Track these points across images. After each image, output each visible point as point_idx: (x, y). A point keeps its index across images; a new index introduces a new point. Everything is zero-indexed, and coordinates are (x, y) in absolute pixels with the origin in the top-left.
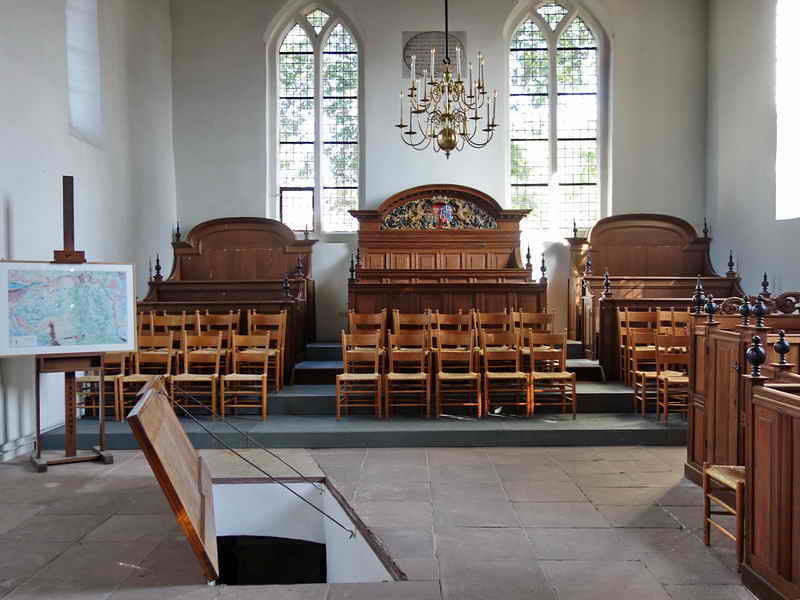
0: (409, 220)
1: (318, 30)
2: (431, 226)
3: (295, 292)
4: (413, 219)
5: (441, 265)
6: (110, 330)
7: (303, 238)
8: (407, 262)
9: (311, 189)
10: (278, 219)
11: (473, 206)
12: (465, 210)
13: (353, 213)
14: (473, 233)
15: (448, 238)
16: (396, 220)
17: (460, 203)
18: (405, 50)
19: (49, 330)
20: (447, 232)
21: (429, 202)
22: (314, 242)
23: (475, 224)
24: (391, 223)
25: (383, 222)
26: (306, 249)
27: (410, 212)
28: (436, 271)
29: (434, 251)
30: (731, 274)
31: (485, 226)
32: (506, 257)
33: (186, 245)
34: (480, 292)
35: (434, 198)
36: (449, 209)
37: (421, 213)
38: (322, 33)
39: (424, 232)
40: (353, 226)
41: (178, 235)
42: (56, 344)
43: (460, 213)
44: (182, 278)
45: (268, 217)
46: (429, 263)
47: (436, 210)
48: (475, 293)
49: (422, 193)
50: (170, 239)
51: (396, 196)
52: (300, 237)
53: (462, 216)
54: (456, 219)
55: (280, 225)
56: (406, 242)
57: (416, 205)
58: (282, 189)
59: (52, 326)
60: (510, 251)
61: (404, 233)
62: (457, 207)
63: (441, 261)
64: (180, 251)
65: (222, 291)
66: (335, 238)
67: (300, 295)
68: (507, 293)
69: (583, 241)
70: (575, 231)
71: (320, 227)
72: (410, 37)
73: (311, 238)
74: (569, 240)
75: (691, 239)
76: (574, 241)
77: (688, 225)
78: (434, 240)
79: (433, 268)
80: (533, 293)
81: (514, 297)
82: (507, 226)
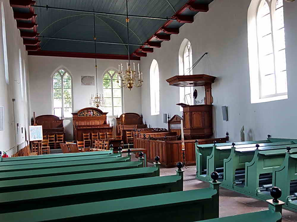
0: (84, 115)
2: (88, 116)
3: (63, 130)
6: (40, 136)
8: (83, 124)
9: (61, 108)
10: (54, 115)
11: (97, 112)
13: (71, 114)
14: (97, 117)
17: (94, 111)
20: (92, 117)
22: (63, 120)
23: (97, 115)
24: (80, 115)
25: (78, 115)
27: (84, 113)
29: (89, 121)
30: (145, 124)
31: (99, 116)
32: (104, 122)
35: (89, 110)
36: (92, 112)
37: (86, 113)
40: (71, 116)
41: (32, 119)
42: (35, 139)
45: (52, 115)
47: (89, 112)
48: (99, 129)
49: (86, 109)
51: (81, 110)
52: (60, 119)
53: (95, 114)
54: (94, 114)
56: (83, 119)
58: (54, 108)
59: (35, 136)
60: (105, 120)
61: (83, 117)
63: (90, 123)
64: (32, 122)
66: (67, 119)
68: (106, 129)
69: (119, 118)
70: (117, 116)
71: (63, 116)
72: (82, 77)
73: (63, 119)
74: (116, 118)
75: (139, 117)
76: (117, 118)
77: (138, 115)
78: (89, 119)
79: (89, 125)
80: (110, 129)
81: (107, 130)
82: (104, 116)
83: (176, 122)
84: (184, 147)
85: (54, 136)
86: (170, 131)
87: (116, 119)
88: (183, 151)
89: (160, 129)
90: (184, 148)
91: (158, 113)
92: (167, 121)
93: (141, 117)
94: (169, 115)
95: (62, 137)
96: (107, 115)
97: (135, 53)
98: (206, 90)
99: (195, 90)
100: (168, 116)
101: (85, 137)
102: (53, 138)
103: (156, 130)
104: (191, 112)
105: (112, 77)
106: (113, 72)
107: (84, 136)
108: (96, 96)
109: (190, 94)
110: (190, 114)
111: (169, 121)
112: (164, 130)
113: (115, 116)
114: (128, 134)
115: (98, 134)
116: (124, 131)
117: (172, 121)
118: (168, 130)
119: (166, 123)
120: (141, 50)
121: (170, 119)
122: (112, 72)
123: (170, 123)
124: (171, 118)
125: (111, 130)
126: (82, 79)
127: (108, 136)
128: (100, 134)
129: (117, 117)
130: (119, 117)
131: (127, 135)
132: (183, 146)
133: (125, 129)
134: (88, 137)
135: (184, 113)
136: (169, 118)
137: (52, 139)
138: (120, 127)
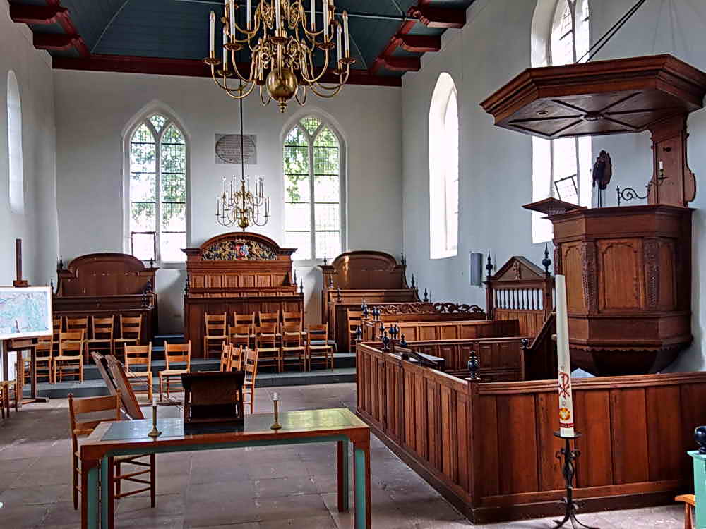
0: (220, 254)
1: (158, 129)
2: (235, 258)
3: (148, 302)
4: (223, 254)
5: (241, 285)
6: (41, 323)
7: (149, 267)
8: (219, 282)
9: (153, 233)
10: (130, 254)
11: (262, 246)
12: (257, 248)
13: (183, 250)
14: (261, 262)
15: (245, 265)
16: (211, 254)
17: (253, 244)
18: (217, 145)
19: (15, 324)
20: (246, 262)
21: (234, 243)
22: (156, 269)
23: (263, 257)
24: (208, 256)
25: (203, 256)
26: (151, 274)
27: (221, 250)
28: (238, 288)
29: (236, 274)
30: (413, 287)
31: (270, 258)
32: (283, 278)
33: (67, 272)
34: (265, 302)
35: (237, 240)
36: (246, 247)
37: (228, 250)
38: (161, 131)
39: (230, 261)
40: (183, 258)
41: (60, 265)
42: (18, 332)
43: (254, 249)
44: (63, 294)
45: (124, 253)
46: (233, 283)
47: (238, 247)
48: (262, 302)
49: (228, 237)
50: (56, 268)
51: (212, 239)
52: (147, 266)
53: (255, 252)
54: (251, 253)
55: (132, 257)
56: (217, 269)
57: (225, 245)
58: (133, 233)
59: (17, 322)
60: (286, 274)
61: (218, 262)
62: (252, 246)
63: (241, 281)
64: (62, 275)
65: (97, 303)
66: (169, 266)
67: (150, 305)
68: (280, 302)
69: (330, 267)
70: (325, 261)
71: (159, 258)
72: (219, 137)
73: (154, 266)
74: (321, 267)
75: (394, 266)
76: (325, 268)
77: (392, 258)
78: (236, 267)
79: (236, 286)
80: (296, 301)
81: (284, 304)
82: (283, 258)
83: (518, 282)
84: (571, 421)
85: (110, 321)
86: (494, 317)
87: (321, 269)
88: (567, 439)
89: (456, 307)
90: (568, 426)
91: (455, 253)
92: (485, 279)
93: (399, 263)
94: (489, 259)
95: (137, 325)
96: (294, 257)
97: (381, 57)
98: (655, 147)
99: (603, 153)
100: (485, 263)
101: (212, 327)
102: (109, 326)
103: (443, 309)
104: (593, 240)
105: (311, 139)
106: (317, 123)
107: (209, 323)
108: (240, 190)
109: (575, 178)
110: (587, 247)
111: (489, 277)
112: (471, 311)
113: (318, 260)
114: (352, 319)
115: (253, 317)
116: (341, 309)
117: (501, 279)
118: (485, 311)
119: (480, 285)
120: (401, 40)
121: (493, 274)
122: (312, 124)
123: (492, 285)
124: (498, 269)
125: (296, 305)
126: (218, 144)
127: (286, 324)
128: (261, 316)
129: (323, 264)
130: (330, 263)
131: (351, 323)
132: (563, 414)
133: (345, 302)
134: (220, 327)
135: (559, 244)
136: (489, 267)
137: (106, 330)
138: (331, 294)
